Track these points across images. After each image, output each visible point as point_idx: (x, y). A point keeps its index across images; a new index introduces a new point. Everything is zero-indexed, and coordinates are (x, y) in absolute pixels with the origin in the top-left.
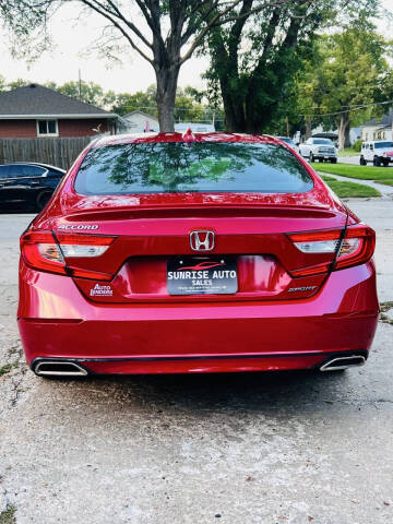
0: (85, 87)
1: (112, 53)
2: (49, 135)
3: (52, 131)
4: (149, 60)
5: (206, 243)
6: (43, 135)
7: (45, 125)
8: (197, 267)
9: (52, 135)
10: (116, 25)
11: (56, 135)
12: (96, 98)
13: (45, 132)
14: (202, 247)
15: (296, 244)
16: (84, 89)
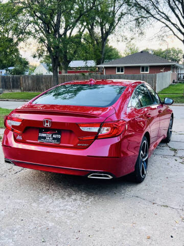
0: (175, 50)
1: (164, 39)
2: (145, 72)
3: (147, 71)
4: (181, 40)
5: (48, 124)
6: (143, 73)
7: (143, 68)
8: (48, 132)
9: (147, 72)
10: (167, 26)
11: (148, 72)
12: (179, 55)
13: (144, 71)
14: (47, 125)
15: (81, 128)
16: (174, 51)
